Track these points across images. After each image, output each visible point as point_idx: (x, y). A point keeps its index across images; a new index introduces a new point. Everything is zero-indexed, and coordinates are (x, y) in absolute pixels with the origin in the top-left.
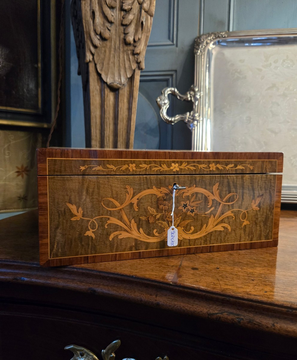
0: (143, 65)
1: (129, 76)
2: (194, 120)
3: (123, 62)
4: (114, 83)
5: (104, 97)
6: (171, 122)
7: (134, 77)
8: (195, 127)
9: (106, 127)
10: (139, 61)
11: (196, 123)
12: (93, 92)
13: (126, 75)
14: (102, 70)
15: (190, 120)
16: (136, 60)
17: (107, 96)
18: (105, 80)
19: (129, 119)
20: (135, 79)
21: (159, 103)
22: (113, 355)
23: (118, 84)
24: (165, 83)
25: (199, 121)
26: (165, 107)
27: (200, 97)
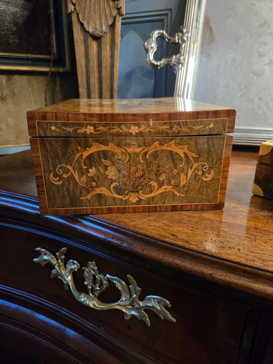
0: (124, 12)
1: (110, 24)
2: (179, 63)
3: (104, 9)
4: (96, 32)
5: (88, 46)
6: (157, 66)
7: (115, 24)
8: (179, 71)
9: (91, 75)
10: (119, 7)
11: (180, 65)
12: (77, 42)
13: (108, 22)
14: (83, 20)
15: (175, 63)
16: (116, 6)
17: (91, 45)
18: (87, 30)
19: (112, 66)
20: (116, 26)
21: (147, 47)
22: (63, 257)
23: (99, 32)
24: (161, 23)
25: (183, 64)
26: (152, 51)
27: (187, 39)
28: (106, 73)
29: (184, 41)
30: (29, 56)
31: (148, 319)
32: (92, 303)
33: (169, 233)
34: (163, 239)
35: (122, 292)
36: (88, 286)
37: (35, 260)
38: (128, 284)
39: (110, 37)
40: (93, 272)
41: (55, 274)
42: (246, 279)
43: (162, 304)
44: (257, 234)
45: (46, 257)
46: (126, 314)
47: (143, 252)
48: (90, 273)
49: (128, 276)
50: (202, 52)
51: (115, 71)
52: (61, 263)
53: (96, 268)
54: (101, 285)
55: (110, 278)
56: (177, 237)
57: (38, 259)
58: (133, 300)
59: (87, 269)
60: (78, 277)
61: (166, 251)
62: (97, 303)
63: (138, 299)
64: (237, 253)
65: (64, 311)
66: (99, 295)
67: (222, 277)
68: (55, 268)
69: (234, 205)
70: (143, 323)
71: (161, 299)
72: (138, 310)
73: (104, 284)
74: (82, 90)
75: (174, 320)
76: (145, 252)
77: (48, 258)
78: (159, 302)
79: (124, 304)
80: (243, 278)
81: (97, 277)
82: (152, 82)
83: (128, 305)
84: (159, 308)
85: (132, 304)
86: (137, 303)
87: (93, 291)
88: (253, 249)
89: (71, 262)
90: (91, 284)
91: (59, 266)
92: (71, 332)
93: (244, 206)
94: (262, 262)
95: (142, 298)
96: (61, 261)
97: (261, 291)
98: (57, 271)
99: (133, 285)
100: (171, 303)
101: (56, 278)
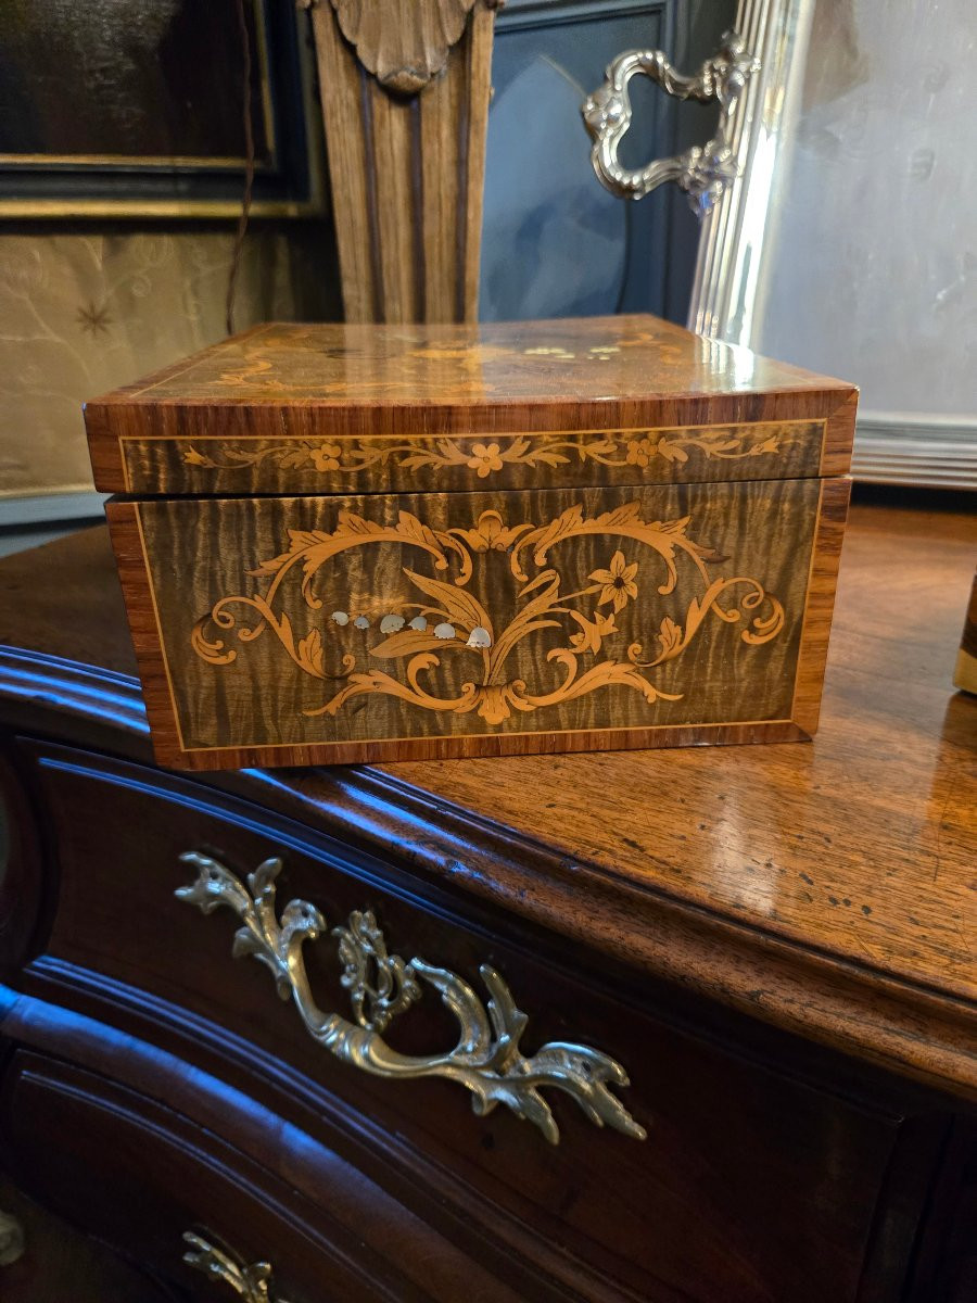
1: (451, 40)
2: (711, 176)
4: (400, 74)
5: (372, 129)
6: (630, 190)
7: (471, 41)
8: (713, 206)
9: (383, 234)
11: (718, 186)
12: (333, 114)
13: (443, 36)
14: (356, 31)
15: (698, 177)
17: (382, 124)
18: (370, 68)
19: (461, 200)
20: (474, 48)
21: (591, 120)
22: (270, 888)
23: (412, 73)
24: (649, 23)
25: (729, 181)
26: (610, 132)
27: (748, 81)
28: (437, 227)
29: (733, 90)
30: (180, 162)
31: (550, 1120)
32: (364, 1051)
33: (615, 834)
34: (592, 857)
35: (464, 1023)
36: (353, 991)
37: (182, 892)
38: (483, 995)
39: (454, 90)
40: (368, 948)
41: (244, 944)
42: (882, 1022)
43: (597, 1074)
44: (945, 850)
45: (214, 887)
46: (478, 1096)
47: (520, 898)
48: (357, 950)
49: (482, 968)
50: (802, 132)
51: (471, 215)
52: (266, 909)
53: (378, 933)
54: (395, 994)
55: (424, 972)
56: (642, 850)
57: (190, 891)
58: (499, 1051)
59: (348, 936)
60: (320, 958)
61: (600, 900)
62: (378, 1055)
63: (516, 1052)
64: (857, 924)
65: (279, 1069)
66: (390, 1022)
67: (795, 1009)
68: (244, 924)
69: (877, 731)
70: (535, 1131)
71: (596, 1056)
72: (518, 1085)
73: (405, 991)
74: (354, 291)
75: (641, 1134)
76: (529, 900)
77: (223, 888)
78: (587, 1068)
79: (471, 1064)
80: (869, 1016)
81: (381, 964)
82: (619, 247)
83: (482, 1067)
84: (587, 1087)
85: (496, 1064)
86: (514, 1063)
87: (369, 1008)
88: (921, 910)
89: (295, 907)
90: (362, 984)
91: (259, 920)
92: (298, 1140)
93: (913, 737)
94: (948, 962)
95: (529, 1049)
96: (264, 900)
97: (933, 1069)
98: (252, 935)
99: (501, 1003)
100: (629, 1072)
101: (250, 958)
